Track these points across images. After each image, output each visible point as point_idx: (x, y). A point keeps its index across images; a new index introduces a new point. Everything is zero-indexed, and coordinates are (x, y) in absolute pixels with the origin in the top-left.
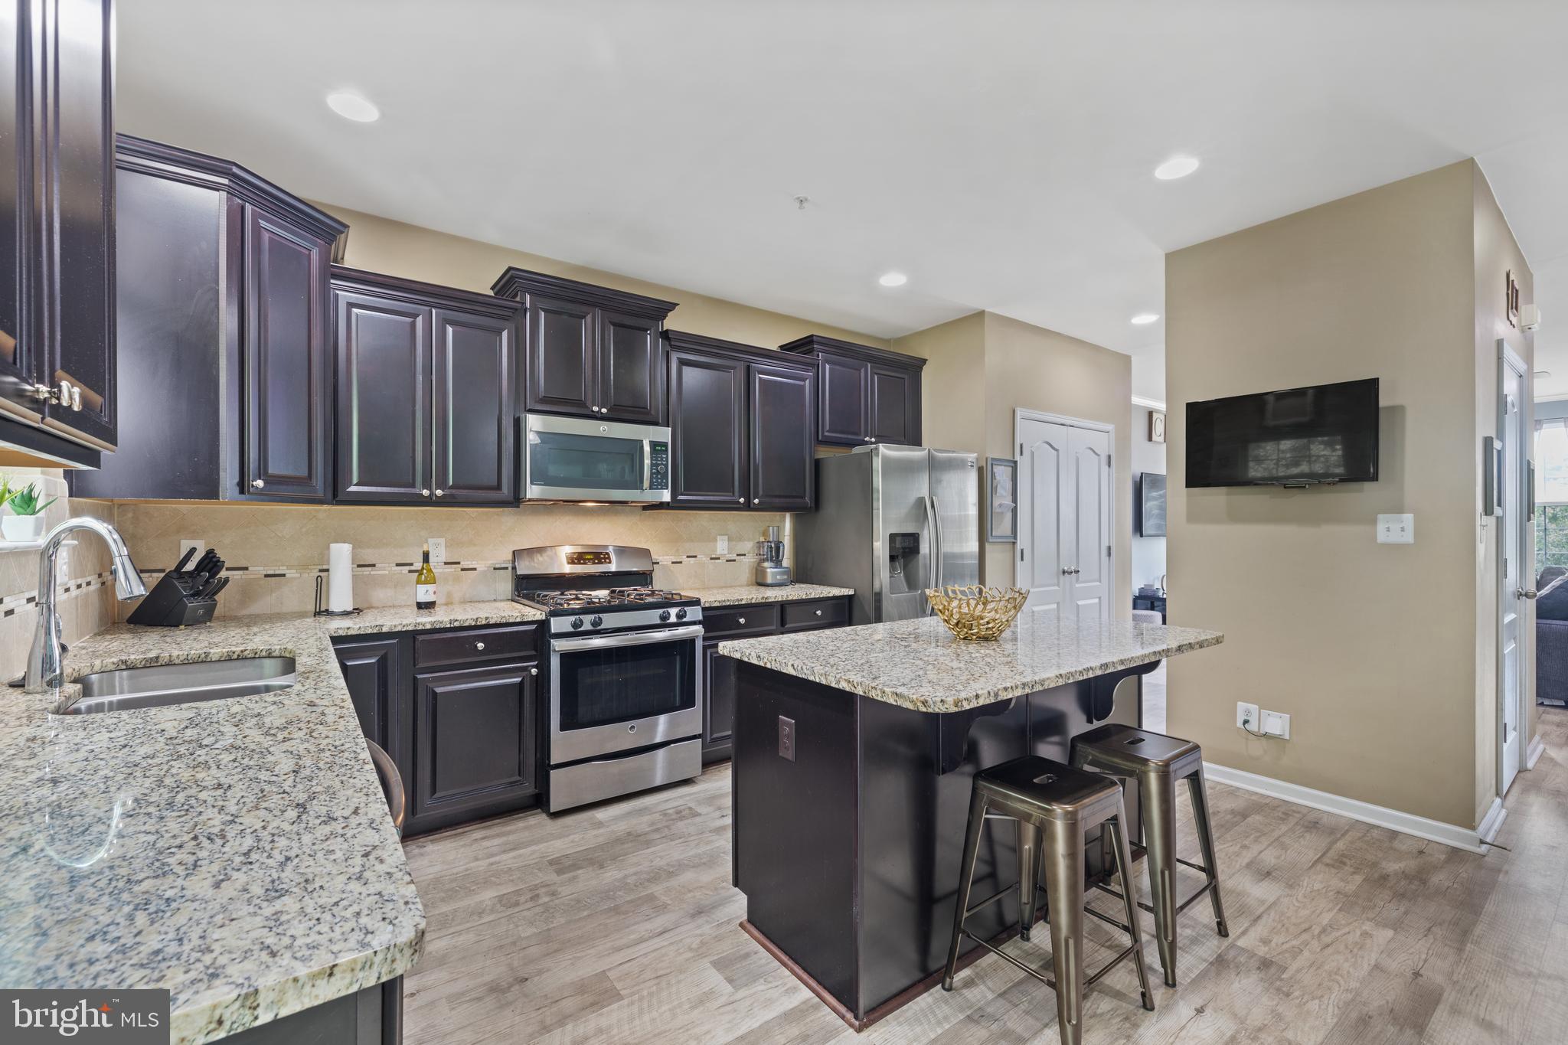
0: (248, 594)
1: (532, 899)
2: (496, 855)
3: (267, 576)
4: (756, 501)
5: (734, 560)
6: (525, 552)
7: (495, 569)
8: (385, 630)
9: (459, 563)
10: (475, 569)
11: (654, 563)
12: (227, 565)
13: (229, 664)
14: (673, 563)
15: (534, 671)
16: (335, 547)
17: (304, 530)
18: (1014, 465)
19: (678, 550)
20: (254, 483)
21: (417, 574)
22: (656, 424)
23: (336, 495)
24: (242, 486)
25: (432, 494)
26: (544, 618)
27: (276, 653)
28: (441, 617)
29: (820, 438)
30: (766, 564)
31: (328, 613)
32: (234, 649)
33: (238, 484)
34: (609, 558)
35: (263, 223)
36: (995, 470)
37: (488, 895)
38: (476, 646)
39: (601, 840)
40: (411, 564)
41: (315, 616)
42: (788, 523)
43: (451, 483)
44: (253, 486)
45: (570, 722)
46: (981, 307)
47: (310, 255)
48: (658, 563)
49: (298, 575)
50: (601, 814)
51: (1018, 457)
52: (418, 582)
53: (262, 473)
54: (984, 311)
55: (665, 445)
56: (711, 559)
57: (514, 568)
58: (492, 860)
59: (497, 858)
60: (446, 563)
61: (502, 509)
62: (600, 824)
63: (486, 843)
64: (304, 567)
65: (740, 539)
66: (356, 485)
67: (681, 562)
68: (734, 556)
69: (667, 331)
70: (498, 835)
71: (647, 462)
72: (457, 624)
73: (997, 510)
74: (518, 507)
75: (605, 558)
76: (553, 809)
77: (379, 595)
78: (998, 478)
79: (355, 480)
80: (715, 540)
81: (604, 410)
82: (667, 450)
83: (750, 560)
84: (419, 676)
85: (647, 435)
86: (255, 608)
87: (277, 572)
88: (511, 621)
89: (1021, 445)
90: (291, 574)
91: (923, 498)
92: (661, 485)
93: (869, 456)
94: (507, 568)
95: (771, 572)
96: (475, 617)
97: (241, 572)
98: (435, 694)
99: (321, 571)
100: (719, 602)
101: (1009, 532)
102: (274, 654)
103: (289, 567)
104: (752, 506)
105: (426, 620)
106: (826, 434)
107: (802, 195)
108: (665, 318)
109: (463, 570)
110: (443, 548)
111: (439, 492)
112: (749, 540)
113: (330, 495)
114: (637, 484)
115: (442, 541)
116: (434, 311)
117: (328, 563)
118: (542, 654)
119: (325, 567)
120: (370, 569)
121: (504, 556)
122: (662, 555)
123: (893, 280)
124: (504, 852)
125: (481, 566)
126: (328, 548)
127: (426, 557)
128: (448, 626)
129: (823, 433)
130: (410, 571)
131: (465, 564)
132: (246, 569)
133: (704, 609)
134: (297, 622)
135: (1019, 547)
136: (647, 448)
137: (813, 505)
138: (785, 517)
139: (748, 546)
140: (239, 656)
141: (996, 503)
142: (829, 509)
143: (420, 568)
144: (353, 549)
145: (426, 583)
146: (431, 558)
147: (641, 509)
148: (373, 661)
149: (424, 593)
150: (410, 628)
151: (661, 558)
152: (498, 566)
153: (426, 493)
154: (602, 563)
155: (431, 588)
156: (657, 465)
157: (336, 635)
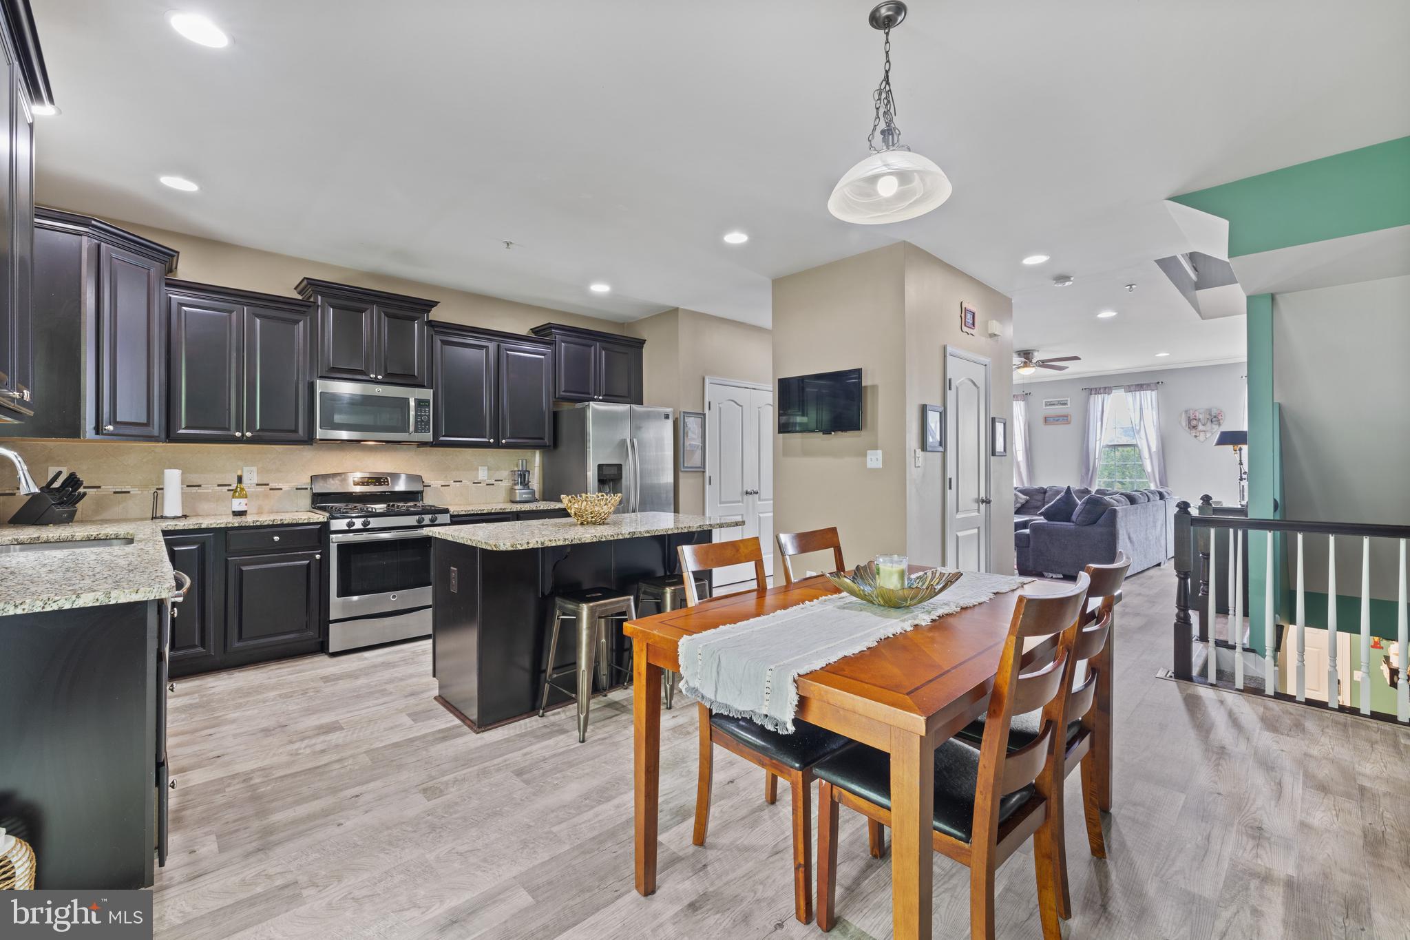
0: (100, 505)
1: (302, 694)
2: (284, 676)
3: (115, 492)
4: (504, 441)
5: (493, 484)
6: (321, 477)
7: (297, 489)
8: (203, 526)
9: (268, 485)
10: (281, 489)
11: (424, 486)
12: (85, 484)
13: (88, 542)
14: (442, 486)
15: (318, 557)
16: (167, 472)
17: (145, 460)
18: (703, 416)
19: (446, 477)
20: (106, 428)
21: (232, 492)
22: (422, 386)
23: (170, 435)
24: (98, 429)
25: (243, 435)
26: (326, 520)
27: (122, 536)
28: (249, 520)
29: (557, 396)
30: (516, 487)
31: (162, 517)
32: (92, 533)
33: (94, 428)
34: (388, 482)
35: (114, 255)
36: (686, 420)
37: (272, 694)
38: (273, 539)
39: (362, 666)
40: (230, 485)
41: (152, 519)
42: (537, 458)
43: (258, 428)
44: (105, 429)
45: (344, 591)
46: (677, 306)
47: (149, 273)
48: (430, 486)
49: (140, 492)
50: (367, 654)
51: (707, 411)
52: (234, 497)
53: (114, 421)
54: (678, 308)
55: (428, 401)
56: (474, 483)
57: (311, 489)
58: (280, 679)
59: (284, 678)
60: (257, 485)
61: (302, 446)
62: (366, 659)
63: (278, 671)
64: (144, 486)
65: (498, 469)
66: (185, 428)
67: (449, 486)
68: (493, 482)
69: (431, 321)
70: (289, 667)
71: (412, 413)
72: (258, 523)
73: (688, 448)
74: (312, 445)
75: (384, 482)
76: (331, 650)
77: (204, 507)
78: (689, 426)
79: (183, 426)
80: (478, 470)
81: (380, 377)
82: (429, 405)
83: (506, 484)
84: (229, 559)
85: (412, 395)
86: (105, 516)
87: (123, 490)
88: (300, 522)
89: (710, 403)
90: (134, 491)
91: (625, 441)
92: (424, 429)
93: (584, 410)
94: (307, 489)
95: (520, 493)
96: (272, 519)
97: (95, 490)
98: (242, 571)
99: (157, 489)
100: (466, 511)
101: (699, 464)
102: (119, 537)
103: (133, 486)
104: (500, 444)
105: (236, 521)
106: (562, 393)
107: (508, 241)
108: (430, 311)
109: (271, 489)
110: (255, 474)
111: (248, 434)
112: (505, 470)
113: (163, 436)
114: (405, 429)
115: (254, 469)
116: (245, 308)
117: (163, 484)
118: (324, 545)
119: (161, 487)
120: (197, 488)
121: (304, 480)
122: (433, 480)
123: (600, 288)
124: (291, 674)
125: (285, 487)
126: (163, 473)
127: (240, 479)
128: (252, 525)
129: (559, 392)
130: (229, 490)
131: (273, 485)
132: (99, 487)
133: (452, 516)
134: (138, 523)
135: (707, 475)
136: (412, 403)
137: (552, 444)
138: (535, 453)
139: (504, 474)
140: (95, 537)
141: (687, 443)
142: (563, 448)
143: (234, 488)
144: (182, 473)
145: (240, 497)
146: (245, 479)
147: (415, 447)
148: (194, 547)
149: (238, 505)
150: (223, 526)
151: (432, 482)
152: (299, 487)
153: (238, 434)
154: (382, 485)
155: (244, 501)
156: (421, 416)
157: (166, 529)
